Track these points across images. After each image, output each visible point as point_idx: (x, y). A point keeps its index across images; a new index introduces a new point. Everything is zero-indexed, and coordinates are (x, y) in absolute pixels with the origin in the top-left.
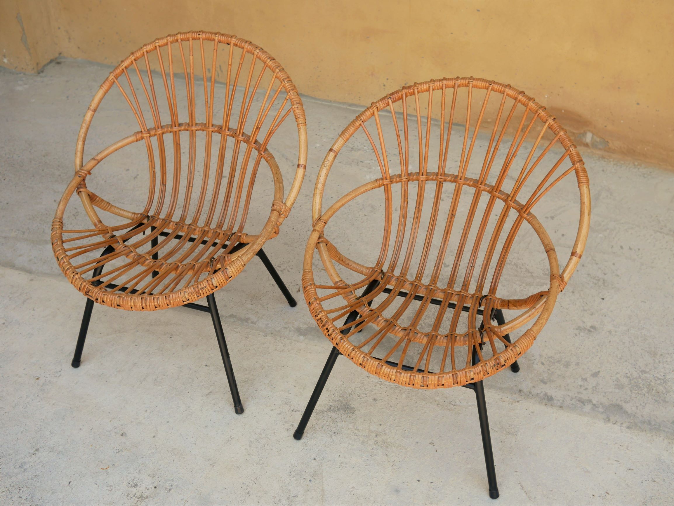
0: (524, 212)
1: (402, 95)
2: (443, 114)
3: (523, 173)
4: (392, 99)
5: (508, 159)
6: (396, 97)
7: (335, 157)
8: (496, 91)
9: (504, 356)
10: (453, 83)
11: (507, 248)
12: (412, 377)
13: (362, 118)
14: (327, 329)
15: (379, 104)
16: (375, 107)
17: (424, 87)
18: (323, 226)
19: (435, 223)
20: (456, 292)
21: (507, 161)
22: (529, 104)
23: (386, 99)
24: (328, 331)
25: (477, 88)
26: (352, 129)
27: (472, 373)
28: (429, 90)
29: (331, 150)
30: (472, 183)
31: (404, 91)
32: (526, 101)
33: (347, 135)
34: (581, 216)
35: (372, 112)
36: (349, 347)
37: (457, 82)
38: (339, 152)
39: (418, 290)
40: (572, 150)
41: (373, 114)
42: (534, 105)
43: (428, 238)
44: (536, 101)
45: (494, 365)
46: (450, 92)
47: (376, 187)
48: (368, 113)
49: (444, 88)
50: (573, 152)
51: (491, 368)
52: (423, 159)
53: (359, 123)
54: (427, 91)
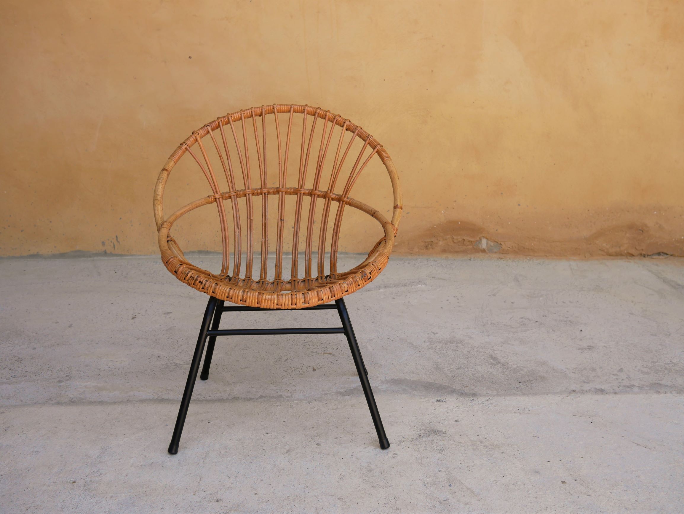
0: (345, 197)
1: (219, 123)
2: (256, 135)
3: (336, 168)
4: (211, 127)
5: (319, 161)
6: (214, 126)
7: (168, 175)
8: (297, 112)
9: (368, 270)
10: (261, 111)
12: (293, 297)
13: (187, 143)
14: (200, 282)
15: (200, 131)
16: (197, 134)
17: (237, 116)
21: (319, 163)
22: (327, 114)
23: (205, 127)
24: (202, 283)
25: (281, 113)
26: (180, 152)
28: (241, 119)
29: (164, 169)
30: (292, 190)
31: (220, 120)
32: (323, 113)
33: (176, 157)
35: (195, 138)
36: (226, 289)
37: (263, 108)
38: (171, 171)
40: (370, 138)
41: (196, 140)
42: (330, 115)
44: (331, 112)
46: (259, 119)
47: (209, 203)
48: (192, 139)
49: (254, 116)
50: (372, 139)
52: (246, 176)
53: (185, 147)
54: (239, 120)
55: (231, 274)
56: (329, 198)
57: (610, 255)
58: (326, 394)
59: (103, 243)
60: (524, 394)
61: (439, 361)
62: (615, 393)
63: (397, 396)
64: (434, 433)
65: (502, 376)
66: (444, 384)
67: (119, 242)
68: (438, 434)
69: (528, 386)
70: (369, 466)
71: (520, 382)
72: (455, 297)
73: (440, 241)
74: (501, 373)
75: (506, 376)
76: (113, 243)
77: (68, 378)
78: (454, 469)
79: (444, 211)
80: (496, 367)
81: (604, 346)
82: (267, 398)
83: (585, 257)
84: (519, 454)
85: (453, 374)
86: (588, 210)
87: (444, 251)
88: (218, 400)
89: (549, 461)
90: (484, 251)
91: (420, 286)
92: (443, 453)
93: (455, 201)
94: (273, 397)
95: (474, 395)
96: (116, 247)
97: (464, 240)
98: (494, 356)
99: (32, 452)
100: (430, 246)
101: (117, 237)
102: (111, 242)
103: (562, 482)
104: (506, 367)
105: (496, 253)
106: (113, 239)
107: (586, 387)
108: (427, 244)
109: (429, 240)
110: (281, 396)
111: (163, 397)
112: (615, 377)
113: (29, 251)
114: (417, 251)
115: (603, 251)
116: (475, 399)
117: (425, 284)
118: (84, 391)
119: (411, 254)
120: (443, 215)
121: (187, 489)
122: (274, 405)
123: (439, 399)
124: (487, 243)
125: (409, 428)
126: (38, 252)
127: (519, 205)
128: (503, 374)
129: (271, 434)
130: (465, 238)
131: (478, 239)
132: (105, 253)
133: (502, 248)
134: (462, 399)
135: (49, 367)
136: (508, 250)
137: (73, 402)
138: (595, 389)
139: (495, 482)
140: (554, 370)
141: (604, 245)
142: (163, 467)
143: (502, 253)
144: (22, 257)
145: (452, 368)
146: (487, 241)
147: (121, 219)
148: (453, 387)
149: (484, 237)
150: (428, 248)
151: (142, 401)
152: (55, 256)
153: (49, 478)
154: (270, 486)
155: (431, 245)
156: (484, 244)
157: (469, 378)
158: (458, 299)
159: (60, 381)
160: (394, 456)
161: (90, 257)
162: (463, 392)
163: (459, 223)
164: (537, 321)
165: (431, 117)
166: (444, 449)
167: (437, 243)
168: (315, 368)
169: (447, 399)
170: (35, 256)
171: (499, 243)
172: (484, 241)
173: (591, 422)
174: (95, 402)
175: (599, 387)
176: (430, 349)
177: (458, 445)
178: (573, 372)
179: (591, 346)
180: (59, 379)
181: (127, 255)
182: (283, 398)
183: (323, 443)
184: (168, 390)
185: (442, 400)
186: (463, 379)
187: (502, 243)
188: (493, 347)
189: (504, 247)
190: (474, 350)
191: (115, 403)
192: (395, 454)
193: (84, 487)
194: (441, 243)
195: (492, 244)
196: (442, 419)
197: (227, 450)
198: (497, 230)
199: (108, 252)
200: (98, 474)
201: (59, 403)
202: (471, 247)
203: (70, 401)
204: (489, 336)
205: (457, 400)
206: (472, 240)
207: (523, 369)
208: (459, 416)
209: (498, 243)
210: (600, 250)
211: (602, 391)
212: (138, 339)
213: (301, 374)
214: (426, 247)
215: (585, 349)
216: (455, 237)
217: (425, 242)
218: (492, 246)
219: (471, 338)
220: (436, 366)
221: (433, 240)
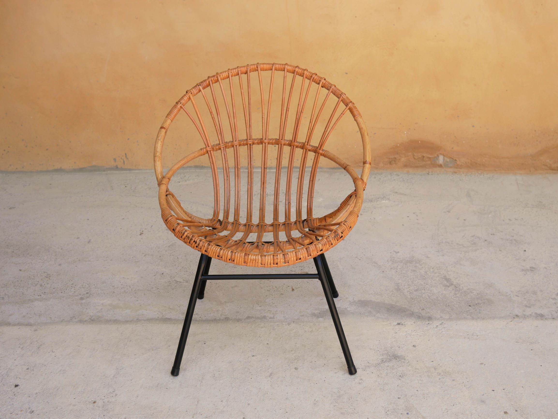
0: (320, 149)
1: (209, 82)
2: (242, 92)
3: (312, 122)
4: (202, 86)
5: (298, 116)
6: (205, 85)
7: (166, 132)
8: (278, 70)
9: (340, 230)
10: (246, 69)
11: (313, 181)
12: (275, 257)
13: (181, 102)
14: (194, 241)
15: (193, 90)
16: (190, 93)
17: (225, 75)
18: (168, 181)
19: (252, 177)
20: (281, 223)
21: (297, 117)
22: (305, 73)
23: (197, 87)
24: (196, 243)
25: (263, 70)
26: (175, 111)
27: (320, 245)
28: (229, 77)
29: (162, 128)
30: (274, 141)
31: (210, 79)
32: (302, 71)
33: (172, 115)
34: (362, 138)
35: (188, 97)
36: (216, 249)
37: (248, 67)
38: (168, 129)
39: (252, 229)
40: (343, 96)
41: (190, 98)
42: (308, 73)
43: (249, 189)
44: (308, 70)
45: (335, 236)
46: (244, 77)
47: (201, 155)
48: (186, 98)
49: (240, 74)
50: (345, 97)
51: (333, 238)
52: (234, 129)
53: (180, 106)
54: (227, 78)
55: (221, 217)
56: (306, 149)
57: (553, 169)
58: (303, 316)
59: (115, 160)
60: (473, 318)
61: (400, 282)
62: (553, 319)
63: (363, 318)
64: (395, 358)
65: (454, 298)
66: (403, 306)
67: (127, 159)
68: (398, 359)
69: (476, 310)
70: (339, 392)
71: (469, 306)
72: (414, 213)
73: (402, 157)
74: (454, 295)
75: (458, 299)
76: (123, 160)
77: (88, 295)
78: (412, 396)
79: (406, 132)
80: (449, 288)
81: (545, 268)
82: (253, 319)
83: (530, 171)
84: (468, 382)
85: (412, 296)
86: (535, 131)
87: (406, 166)
88: (212, 320)
89: (494, 390)
90: (440, 166)
91: (384, 201)
92: (402, 379)
93: (416, 123)
94: (258, 318)
95: (430, 318)
96: (126, 163)
97: (424, 157)
98: (448, 277)
99: (61, 371)
100: (393, 162)
101: (126, 154)
102: (121, 158)
103: (504, 412)
104: (458, 289)
105: (451, 167)
106: (123, 156)
107: (528, 312)
108: (391, 160)
109: (393, 157)
110: (265, 317)
111: (167, 316)
112: (554, 302)
113: (54, 166)
114: (382, 165)
115: (546, 166)
116: (431, 322)
117: (389, 199)
118: (102, 309)
119: (377, 168)
120: (406, 135)
121: (187, 411)
122: (259, 327)
123: (399, 322)
124: (444, 159)
125: (374, 352)
126: (61, 167)
127: (473, 126)
128: (455, 296)
129: (256, 357)
130: (424, 155)
131: (436, 155)
132: (117, 168)
133: (456, 163)
134: (419, 322)
135: (72, 284)
136: (462, 165)
137: (93, 320)
138: (536, 313)
139: (446, 411)
140: (500, 292)
141: (548, 161)
142: (167, 389)
143: (457, 168)
144: (48, 171)
145: (411, 289)
146: (444, 157)
147: (128, 139)
148: (412, 310)
149: (441, 154)
150: (392, 163)
151: (150, 320)
152: (75, 171)
153: (75, 398)
154: (255, 410)
155: (395, 161)
156: (441, 160)
157: (425, 300)
158: (417, 216)
159: (82, 299)
160: (360, 382)
161: (104, 171)
162: (420, 315)
163: (420, 142)
164: (486, 240)
165: (397, 49)
166: (403, 375)
167: (400, 159)
168: (294, 288)
169: (406, 323)
170: (60, 171)
171: (455, 159)
172: (441, 158)
173: (532, 350)
174: (110, 320)
175: (539, 311)
176: (392, 269)
177: (415, 372)
178: (516, 296)
179: (533, 268)
180: (81, 296)
181: (135, 170)
182: (267, 319)
183: (300, 367)
184: (170, 309)
185: (402, 323)
186: (421, 301)
187: (457, 159)
188: (447, 267)
189: (458, 162)
190: (430, 270)
191: (127, 322)
192: (361, 379)
193: (103, 407)
194: (403, 159)
195: (448, 160)
196: (401, 343)
197: (220, 373)
198: (453, 148)
199: (119, 167)
200: (114, 395)
201: (81, 321)
202: (429, 162)
203: (90, 319)
204: (443, 255)
205: (415, 323)
206: (430, 156)
207: (473, 291)
208: (416, 340)
209: (453, 159)
210: (544, 165)
211: (541, 316)
212: (145, 256)
213: (282, 294)
214: (390, 163)
215: (528, 270)
216: (415, 154)
217: (389, 158)
218: (448, 162)
219: (428, 257)
220: (397, 287)
221: (396, 156)
